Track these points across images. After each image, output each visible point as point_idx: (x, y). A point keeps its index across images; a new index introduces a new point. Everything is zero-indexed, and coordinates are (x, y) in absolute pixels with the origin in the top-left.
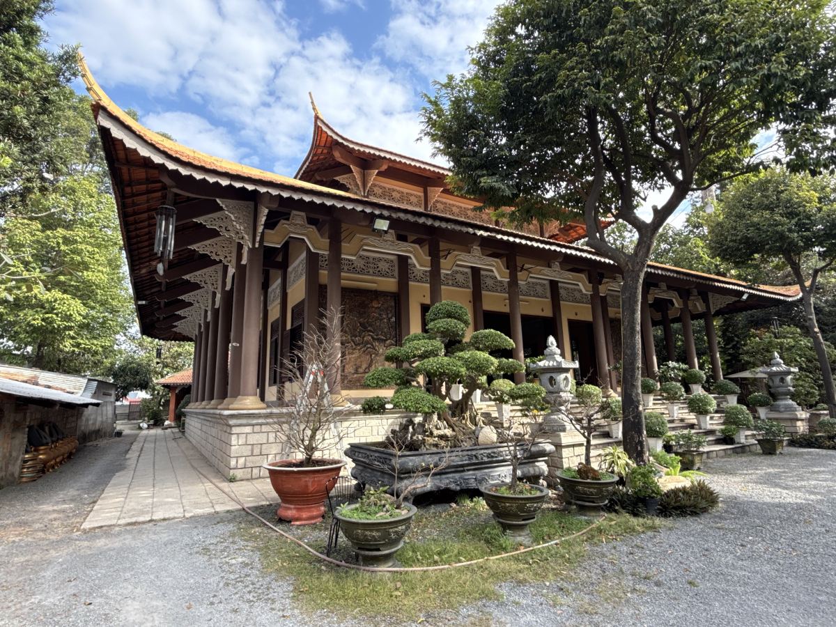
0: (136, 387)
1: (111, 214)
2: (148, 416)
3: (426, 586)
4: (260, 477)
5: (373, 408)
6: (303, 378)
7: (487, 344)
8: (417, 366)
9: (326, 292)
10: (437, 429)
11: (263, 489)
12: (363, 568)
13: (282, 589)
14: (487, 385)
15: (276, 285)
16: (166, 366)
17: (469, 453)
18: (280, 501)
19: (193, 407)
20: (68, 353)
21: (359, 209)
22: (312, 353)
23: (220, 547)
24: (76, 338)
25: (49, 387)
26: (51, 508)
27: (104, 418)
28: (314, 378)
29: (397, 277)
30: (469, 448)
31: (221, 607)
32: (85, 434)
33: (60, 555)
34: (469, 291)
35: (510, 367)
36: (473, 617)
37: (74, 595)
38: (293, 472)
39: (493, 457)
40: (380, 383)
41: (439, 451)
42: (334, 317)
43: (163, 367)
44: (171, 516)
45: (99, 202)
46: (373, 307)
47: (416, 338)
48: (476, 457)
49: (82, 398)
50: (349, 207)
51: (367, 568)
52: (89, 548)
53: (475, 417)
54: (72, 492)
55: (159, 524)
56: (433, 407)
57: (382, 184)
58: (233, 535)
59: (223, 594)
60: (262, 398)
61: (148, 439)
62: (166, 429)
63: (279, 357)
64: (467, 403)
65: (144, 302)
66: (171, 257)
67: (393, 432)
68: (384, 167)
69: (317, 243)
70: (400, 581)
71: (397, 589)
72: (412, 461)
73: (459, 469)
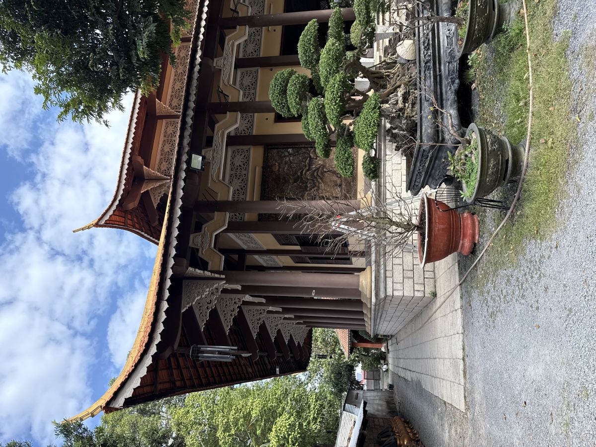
0: (351, 374)
1: (202, 397)
2: (377, 364)
3: (547, 113)
4: (434, 271)
5: (374, 169)
6: (342, 234)
7: (313, 50)
8: (334, 125)
9: (265, 214)
10: (397, 103)
11: (444, 268)
12: (523, 175)
13: (533, 249)
14: (356, 51)
15: (261, 260)
16: (334, 351)
17: (423, 69)
18: (456, 253)
19: (369, 328)
20: (321, 426)
21: (182, 184)
22: (321, 226)
23: (491, 303)
24: (309, 421)
25: (349, 439)
26: (447, 434)
27: (377, 398)
28: (343, 224)
29: (249, 147)
30: (417, 70)
31: (541, 301)
32: (390, 412)
33: (484, 427)
34: (260, 71)
35: (337, 25)
36: (582, 64)
37: (517, 414)
38: (429, 241)
39: (428, 44)
40: (350, 162)
41: (418, 101)
42: (287, 207)
43: (335, 353)
44: (461, 343)
45: (193, 406)
46: (279, 170)
47: (306, 127)
48: (428, 62)
49: (359, 415)
50: (181, 193)
51: (523, 172)
52: (481, 405)
53: (388, 64)
54: (436, 419)
55: (467, 353)
56: (375, 108)
57: (157, 162)
58: (482, 293)
59: (531, 300)
60: (362, 270)
61: (396, 364)
62: (388, 350)
63: (323, 256)
64: (373, 73)
65: (277, 369)
66: (236, 348)
67: (397, 149)
68: (140, 159)
69: (219, 223)
70: (538, 139)
71: (546, 142)
72: (427, 128)
73: (438, 80)
